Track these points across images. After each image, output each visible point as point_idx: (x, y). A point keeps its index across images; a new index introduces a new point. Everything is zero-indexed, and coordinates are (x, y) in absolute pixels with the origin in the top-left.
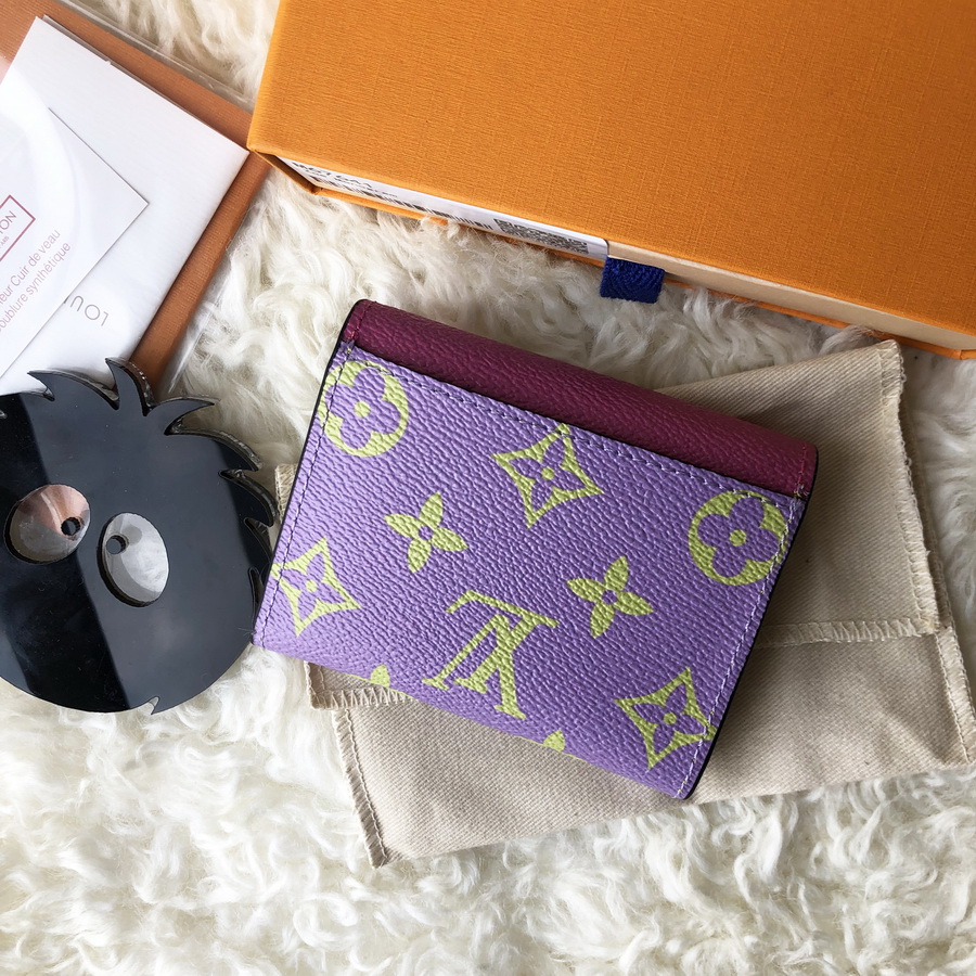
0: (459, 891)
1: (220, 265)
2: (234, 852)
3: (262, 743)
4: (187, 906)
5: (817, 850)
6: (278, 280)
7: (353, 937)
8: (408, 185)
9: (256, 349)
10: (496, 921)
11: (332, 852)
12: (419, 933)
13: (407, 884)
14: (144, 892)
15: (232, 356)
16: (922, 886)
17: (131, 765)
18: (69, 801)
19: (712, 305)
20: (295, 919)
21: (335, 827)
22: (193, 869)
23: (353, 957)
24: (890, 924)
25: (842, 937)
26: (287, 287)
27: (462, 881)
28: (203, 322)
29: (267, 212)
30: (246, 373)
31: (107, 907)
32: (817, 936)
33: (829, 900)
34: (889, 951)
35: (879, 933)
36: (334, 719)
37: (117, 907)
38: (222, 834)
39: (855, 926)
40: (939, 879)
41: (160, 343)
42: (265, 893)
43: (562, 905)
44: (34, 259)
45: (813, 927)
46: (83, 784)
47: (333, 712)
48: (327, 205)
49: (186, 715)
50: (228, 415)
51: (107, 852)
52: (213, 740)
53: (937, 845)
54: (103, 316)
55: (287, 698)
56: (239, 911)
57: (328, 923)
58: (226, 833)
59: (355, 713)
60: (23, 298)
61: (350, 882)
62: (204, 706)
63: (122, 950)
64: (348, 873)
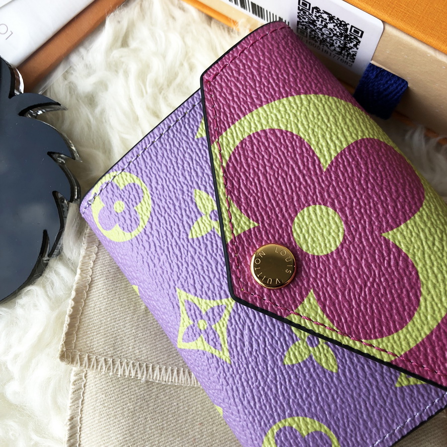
6: (133, 44)
9: (103, 85)
15: (84, 83)
26: (136, 51)
28: (74, 58)
30: (91, 100)
36: (73, 373)
47: (75, 368)
48: (181, 8)
54: (9, 33)
59: (91, 374)
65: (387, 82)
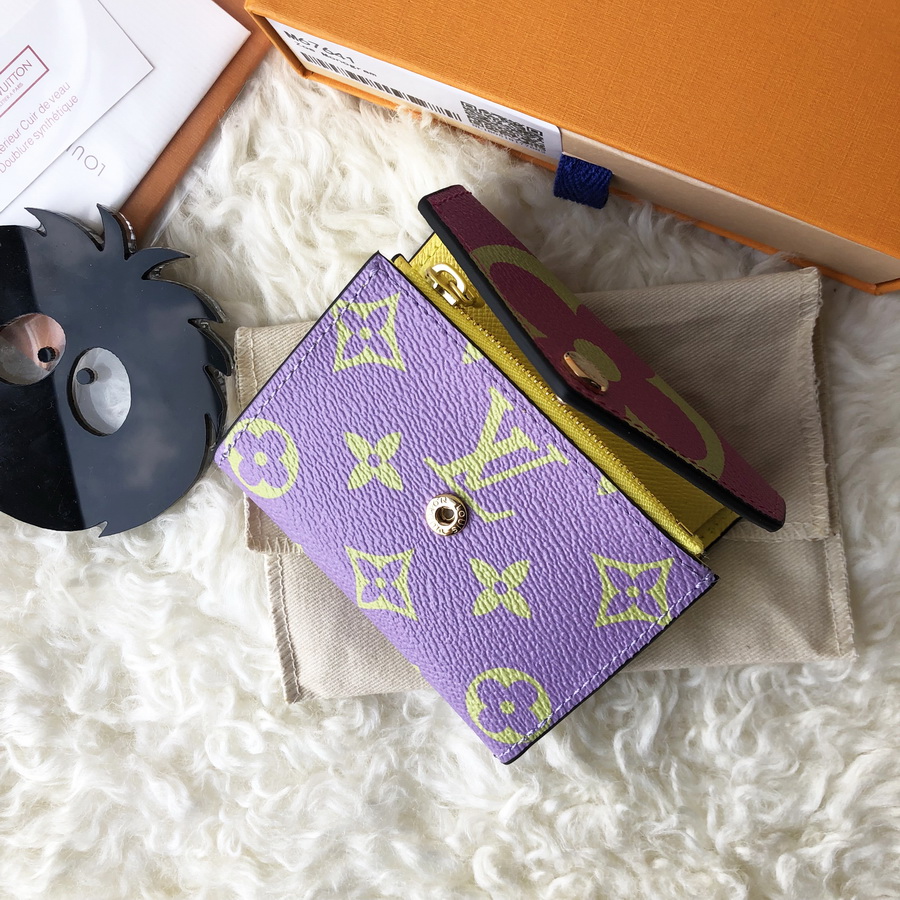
0: (360, 734)
1: (212, 134)
2: (159, 675)
3: (196, 576)
4: (110, 720)
5: (692, 733)
6: (263, 153)
7: (257, 766)
8: (385, 57)
9: (235, 214)
10: (389, 765)
11: (248, 684)
12: (319, 768)
13: (313, 722)
14: (73, 703)
15: (213, 217)
16: (784, 775)
17: (74, 583)
18: (14, 609)
19: (655, 219)
20: (207, 742)
21: (254, 662)
22: (120, 687)
23: (255, 784)
24: (750, 807)
25: (705, 814)
26: (269, 161)
27: (364, 724)
28: (190, 184)
29: (261, 89)
30: (224, 236)
31: (37, 712)
32: (682, 811)
33: (697, 780)
34: (746, 830)
35: (739, 813)
36: (266, 563)
37: (47, 713)
38: (151, 657)
39: (719, 806)
40: (800, 771)
41: (148, 199)
42: (183, 715)
43: (453, 758)
44: (44, 107)
45: (679, 801)
46: (30, 595)
47: (266, 556)
48: (316, 90)
49: (130, 543)
50: (202, 272)
51: (43, 662)
52: (153, 569)
53: (802, 739)
54: (100, 167)
55: (224, 537)
56: (157, 730)
57: (237, 749)
58: (154, 656)
59: (286, 559)
60: (30, 142)
61: (262, 713)
62: (149, 536)
63: (46, 753)
64: (261, 705)
65: (587, 172)
